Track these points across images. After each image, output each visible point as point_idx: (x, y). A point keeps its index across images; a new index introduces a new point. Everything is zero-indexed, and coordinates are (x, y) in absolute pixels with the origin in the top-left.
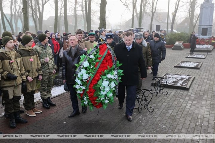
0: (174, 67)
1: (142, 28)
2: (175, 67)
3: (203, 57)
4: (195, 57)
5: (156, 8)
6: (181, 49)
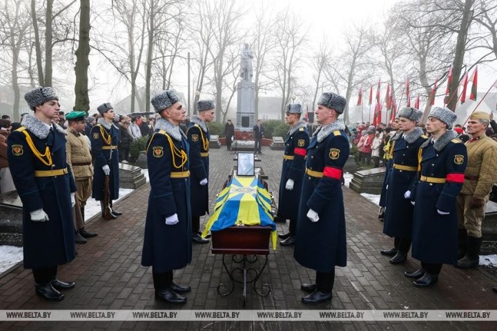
5: (169, 83)
6: (218, 147)
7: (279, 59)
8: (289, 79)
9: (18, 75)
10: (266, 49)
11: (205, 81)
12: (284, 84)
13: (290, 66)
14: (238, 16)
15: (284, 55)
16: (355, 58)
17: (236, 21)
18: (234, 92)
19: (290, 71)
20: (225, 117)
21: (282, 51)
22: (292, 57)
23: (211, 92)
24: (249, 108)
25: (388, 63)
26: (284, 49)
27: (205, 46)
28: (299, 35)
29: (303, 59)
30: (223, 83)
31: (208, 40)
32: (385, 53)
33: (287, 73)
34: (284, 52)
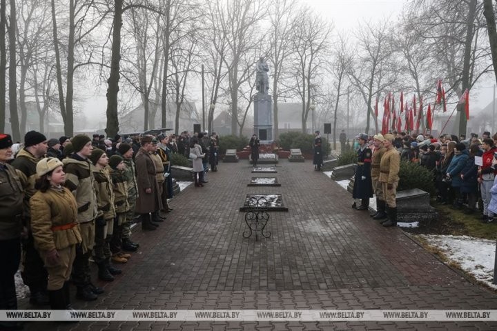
0: (246, 185)
1: (167, 128)
2: (249, 185)
3: (273, 170)
4: (262, 170)
5: (183, 96)
6: (236, 161)
7: (298, 66)
8: (309, 87)
9: (26, 93)
10: (284, 54)
11: (220, 92)
12: (304, 92)
13: (309, 73)
14: (253, 21)
15: (302, 62)
16: (375, 65)
17: (250, 27)
18: (250, 103)
19: (309, 78)
20: (241, 129)
21: (300, 58)
22: (310, 64)
23: (226, 101)
24: (266, 121)
25: (412, 67)
26: (301, 57)
27: (219, 55)
28: (317, 41)
29: (323, 65)
30: (239, 93)
31: (223, 50)
32: (409, 57)
33: (306, 81)
34: (302, 60)
